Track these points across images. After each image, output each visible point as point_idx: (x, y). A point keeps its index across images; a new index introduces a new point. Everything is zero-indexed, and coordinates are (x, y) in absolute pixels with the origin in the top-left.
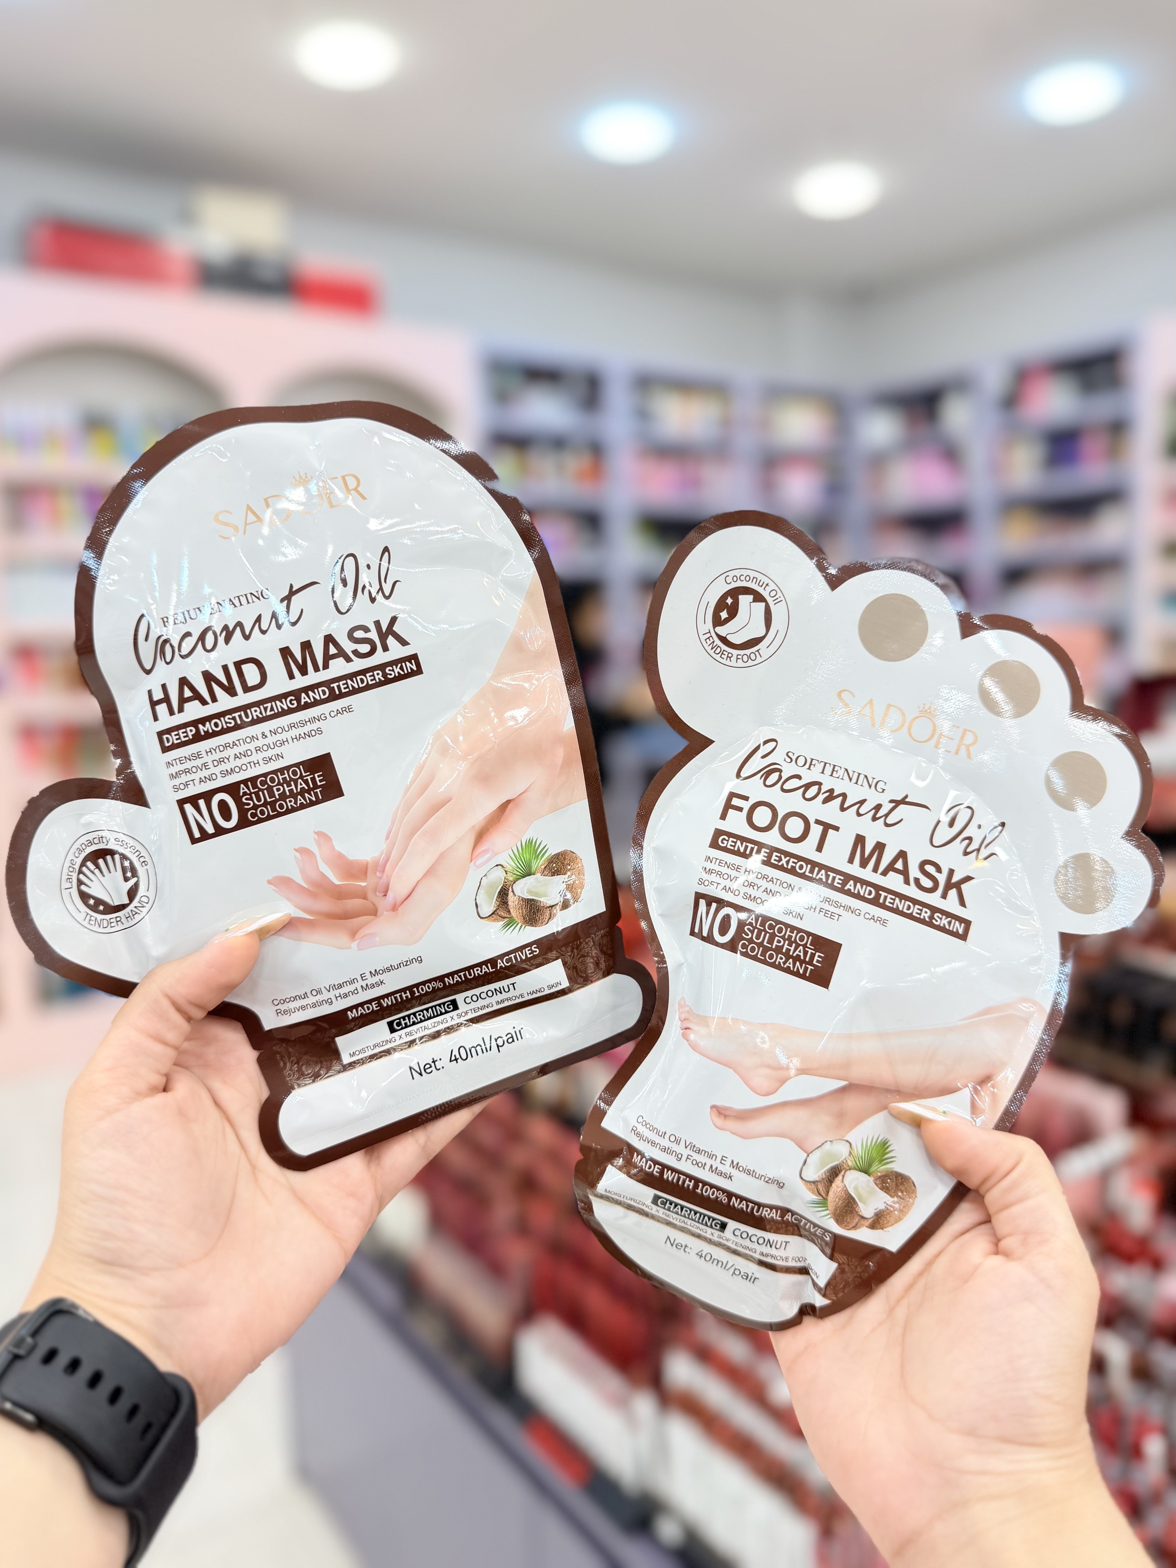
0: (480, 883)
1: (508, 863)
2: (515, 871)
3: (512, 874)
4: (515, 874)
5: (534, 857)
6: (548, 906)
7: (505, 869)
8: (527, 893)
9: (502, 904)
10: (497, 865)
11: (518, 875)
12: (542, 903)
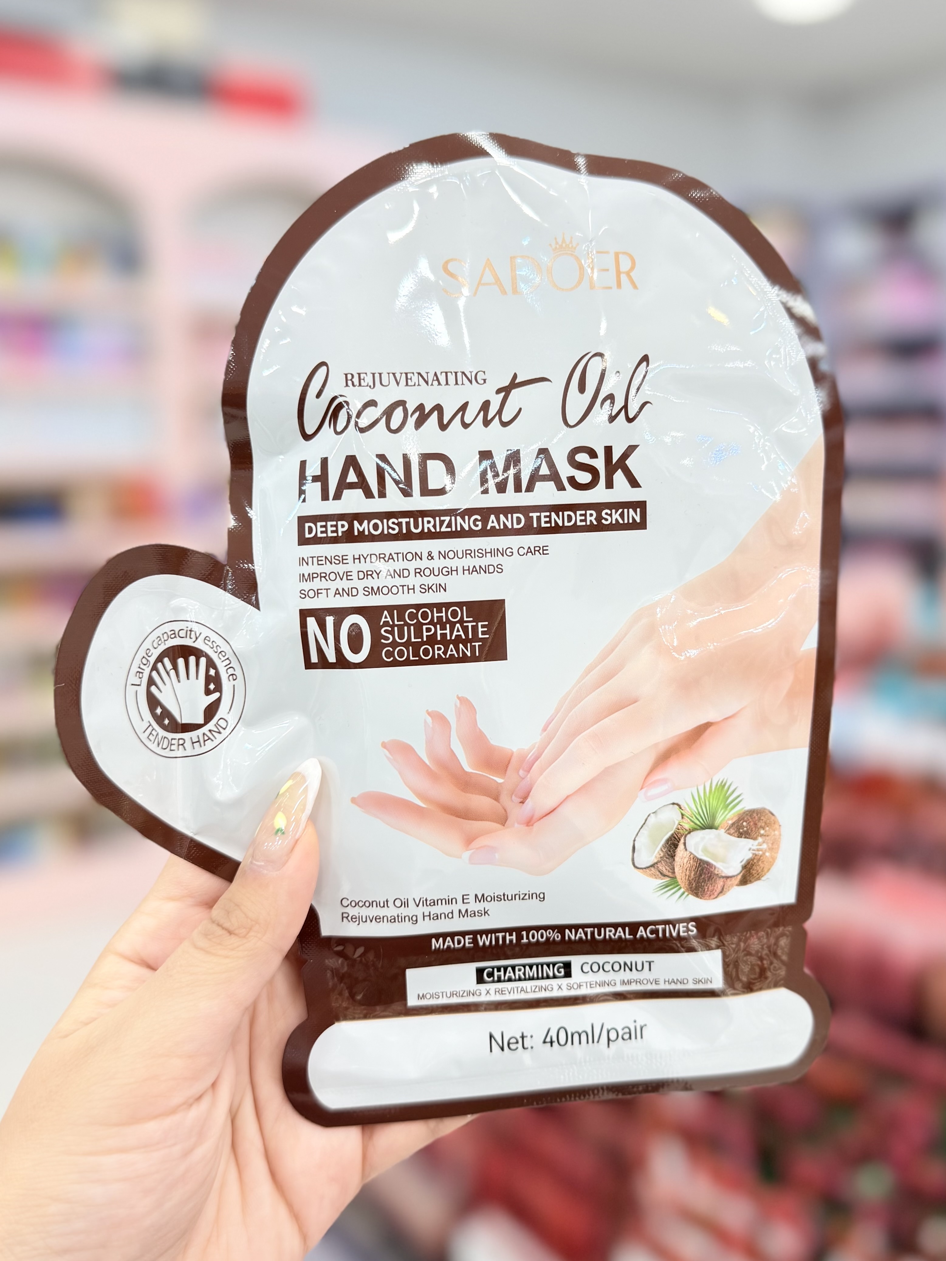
0: (646, 820)
1: (688, 805)
2: (694, 818)
3: (689, 820)
4: (693, 822)
5: (721, 806)
6: (723, 875)
7: (682, 811)
8: (702, 851)
9: (667, 856)
10: (673, 804)
11: (696, 824)
12: (717, 870)
